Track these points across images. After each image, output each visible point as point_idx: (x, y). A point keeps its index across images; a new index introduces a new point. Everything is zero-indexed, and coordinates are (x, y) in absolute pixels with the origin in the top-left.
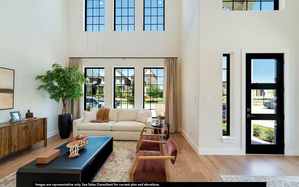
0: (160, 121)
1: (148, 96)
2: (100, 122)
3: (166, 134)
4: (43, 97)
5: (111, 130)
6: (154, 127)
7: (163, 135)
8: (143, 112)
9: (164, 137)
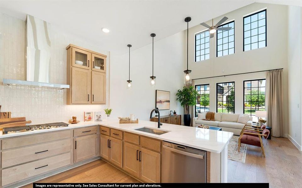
0: (261, 124)
1: (248, 104)
2: (209, 120)
3: (268, 135)
4: (177, 104)
5: (218, 126)
6: (254, 128)
7: (264, 135)
8: (243, 116)
9: (265, 136)
